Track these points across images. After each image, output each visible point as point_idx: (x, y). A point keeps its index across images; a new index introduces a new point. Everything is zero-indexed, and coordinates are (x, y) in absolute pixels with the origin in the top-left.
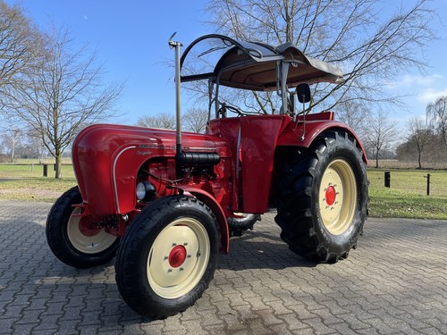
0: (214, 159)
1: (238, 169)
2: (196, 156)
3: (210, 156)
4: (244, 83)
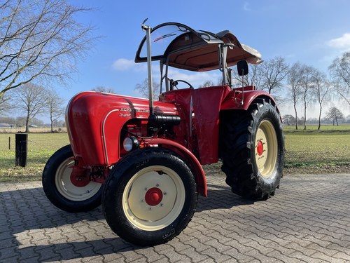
0: (177, 120)
1: (191, 128)
2: (164, 117)
3: (174, 118)
4: (184, 64)
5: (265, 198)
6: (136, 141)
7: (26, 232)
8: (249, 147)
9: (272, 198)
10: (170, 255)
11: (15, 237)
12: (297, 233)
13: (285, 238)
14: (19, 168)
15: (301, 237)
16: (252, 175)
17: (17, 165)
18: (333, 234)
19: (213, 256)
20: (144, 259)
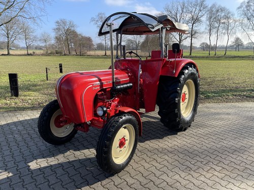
0: (130, 86)
1: (139, 88)
2: (122, 86)
3: (128, 85)
4: (133, 32)
5: (185, 130)
6: (105, 109)
7: (35, 161)
8: (177, 102)
9: (189, 129)
10: (127, 180)
11: (29, 166)
12: (203, 160)
13: (195, 164)
14: (14, 97)
15: (205, 163)
16: (178, 119)
17: (12, 95)
18: (224, 161)
19: (153, 180)
20: (113, 183)
